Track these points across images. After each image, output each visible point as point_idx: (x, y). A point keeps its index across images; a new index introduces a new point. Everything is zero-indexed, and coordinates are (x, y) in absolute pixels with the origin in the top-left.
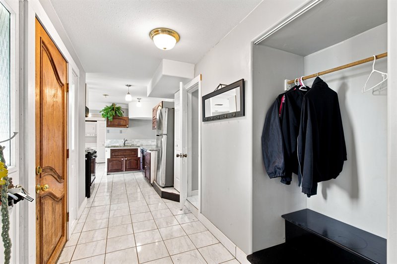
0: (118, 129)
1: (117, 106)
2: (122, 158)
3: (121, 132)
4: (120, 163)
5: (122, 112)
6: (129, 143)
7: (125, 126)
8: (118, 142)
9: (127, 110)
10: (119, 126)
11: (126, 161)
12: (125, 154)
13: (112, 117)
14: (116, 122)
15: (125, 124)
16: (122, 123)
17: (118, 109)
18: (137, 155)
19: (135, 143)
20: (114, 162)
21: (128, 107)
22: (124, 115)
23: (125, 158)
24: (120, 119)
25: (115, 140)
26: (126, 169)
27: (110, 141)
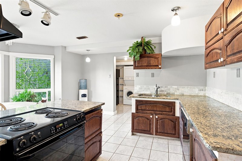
0: (149, 71)
1: (147, 40)
2: (152, 114)
3: (153, 75)
4: (149, 121)
5: (153, 47)
6: (162, 91)
7: (156, 66)
8: (149, 89)
9: (160, 44)
10: (149, 66)
11: (157, 120)
12: (155, 109)
13: (138, 55)
14: (145, 61)
15: (156, 64)
16: (153, 62)
17: (148, 44)
18: (174, 112)
19: (172, 91)
20: (140, 119)
21: (161, 40)
22: (156, 51)
23: (156, 114)
24: (150, 57)
25: (145, 86)
26: (157, 132)
27: (140, 86)
